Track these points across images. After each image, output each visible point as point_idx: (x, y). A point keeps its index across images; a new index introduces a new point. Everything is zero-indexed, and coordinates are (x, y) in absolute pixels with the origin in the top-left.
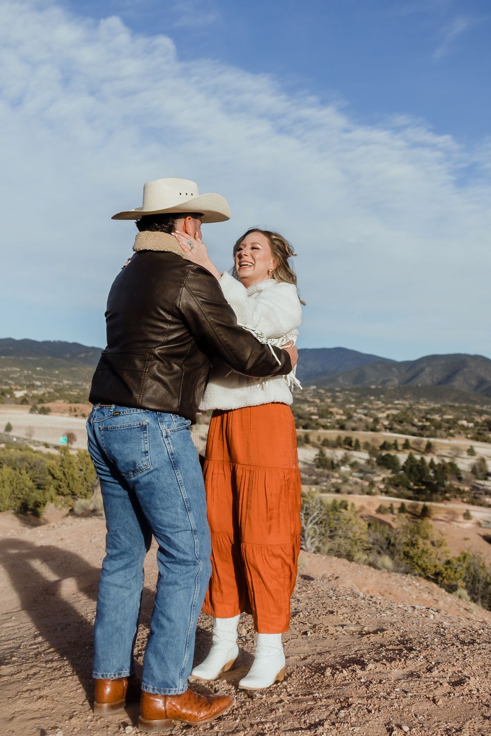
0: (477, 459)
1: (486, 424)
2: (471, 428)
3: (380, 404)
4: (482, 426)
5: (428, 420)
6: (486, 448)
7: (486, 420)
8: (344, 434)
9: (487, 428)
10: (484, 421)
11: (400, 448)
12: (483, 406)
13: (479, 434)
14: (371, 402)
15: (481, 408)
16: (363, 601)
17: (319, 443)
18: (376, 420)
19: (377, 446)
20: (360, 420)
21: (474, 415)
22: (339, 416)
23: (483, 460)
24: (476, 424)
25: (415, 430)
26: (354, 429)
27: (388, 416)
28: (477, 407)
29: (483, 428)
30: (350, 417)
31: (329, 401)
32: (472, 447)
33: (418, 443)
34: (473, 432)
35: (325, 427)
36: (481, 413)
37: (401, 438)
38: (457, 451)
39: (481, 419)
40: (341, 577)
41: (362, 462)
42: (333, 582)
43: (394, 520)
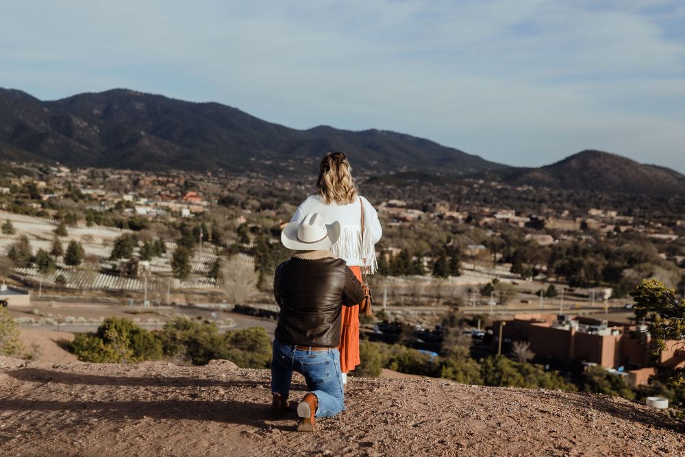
0: (17, 239)
1: (27, 189)
2: (7, 194)
4: (22, 192)
6: (30, 223)
7: (27, 183)
9: (29, 195)
10: (24, 185)
12: (21, 164)
13: (18, 203)
15: (18, 166)
21: (10, 176)
23: (25, 240)
24: (14, 189)
29: (23, 195)
32: (8, 221)
34: (8, 200)
36: (19, 173)
39: (20, 182)
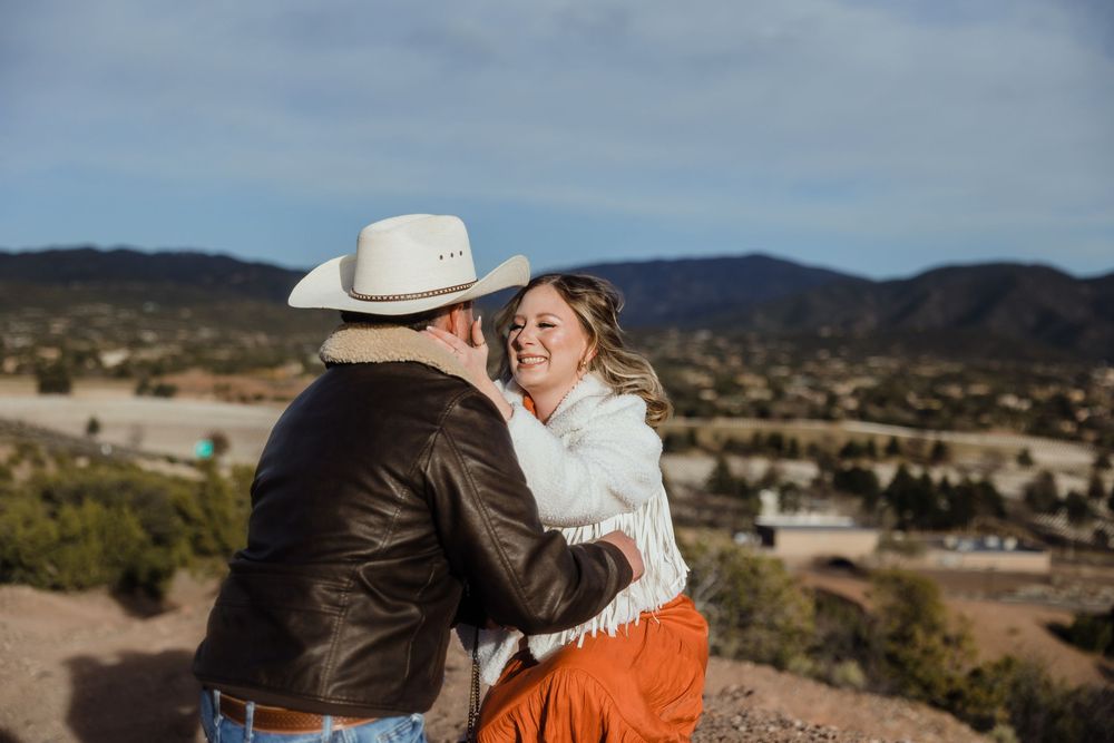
0: (1036, 474)
2: (1025, 412)
3: (839, 366)
4: (1046, 408)
5: (937, 397)
7: (1056, 394)
8: (766, 427)
10: (1050, 398)
11: (880, 453)
13: (1042, 422)
14: (820, 363)
15: (1044, 372)
16: (800, 734)
17: (716, 447)
18: (833, 399)
19: (834, 449)
20: (800, 399)
21: (1032, 385)
22: (757, 390)
23: (1047, 478)
24: (1036, 404)
25: (909, 417)
26: (787, 417)
27: (856, 393)
28: (1039, 369)
30: (779, 394)
31: (735, 362)
32: (1025, 449)
33: (917, 444)
34: (1029, 419)
35: (729, 414)
36: (1044, 381)
37: (881, 433)
38: (995, 459)
39: (1044, 395)
40: (758, 693)
41: (804, 483)
42: (742, 701)
43: (867, 595)
